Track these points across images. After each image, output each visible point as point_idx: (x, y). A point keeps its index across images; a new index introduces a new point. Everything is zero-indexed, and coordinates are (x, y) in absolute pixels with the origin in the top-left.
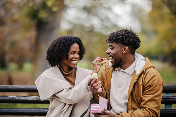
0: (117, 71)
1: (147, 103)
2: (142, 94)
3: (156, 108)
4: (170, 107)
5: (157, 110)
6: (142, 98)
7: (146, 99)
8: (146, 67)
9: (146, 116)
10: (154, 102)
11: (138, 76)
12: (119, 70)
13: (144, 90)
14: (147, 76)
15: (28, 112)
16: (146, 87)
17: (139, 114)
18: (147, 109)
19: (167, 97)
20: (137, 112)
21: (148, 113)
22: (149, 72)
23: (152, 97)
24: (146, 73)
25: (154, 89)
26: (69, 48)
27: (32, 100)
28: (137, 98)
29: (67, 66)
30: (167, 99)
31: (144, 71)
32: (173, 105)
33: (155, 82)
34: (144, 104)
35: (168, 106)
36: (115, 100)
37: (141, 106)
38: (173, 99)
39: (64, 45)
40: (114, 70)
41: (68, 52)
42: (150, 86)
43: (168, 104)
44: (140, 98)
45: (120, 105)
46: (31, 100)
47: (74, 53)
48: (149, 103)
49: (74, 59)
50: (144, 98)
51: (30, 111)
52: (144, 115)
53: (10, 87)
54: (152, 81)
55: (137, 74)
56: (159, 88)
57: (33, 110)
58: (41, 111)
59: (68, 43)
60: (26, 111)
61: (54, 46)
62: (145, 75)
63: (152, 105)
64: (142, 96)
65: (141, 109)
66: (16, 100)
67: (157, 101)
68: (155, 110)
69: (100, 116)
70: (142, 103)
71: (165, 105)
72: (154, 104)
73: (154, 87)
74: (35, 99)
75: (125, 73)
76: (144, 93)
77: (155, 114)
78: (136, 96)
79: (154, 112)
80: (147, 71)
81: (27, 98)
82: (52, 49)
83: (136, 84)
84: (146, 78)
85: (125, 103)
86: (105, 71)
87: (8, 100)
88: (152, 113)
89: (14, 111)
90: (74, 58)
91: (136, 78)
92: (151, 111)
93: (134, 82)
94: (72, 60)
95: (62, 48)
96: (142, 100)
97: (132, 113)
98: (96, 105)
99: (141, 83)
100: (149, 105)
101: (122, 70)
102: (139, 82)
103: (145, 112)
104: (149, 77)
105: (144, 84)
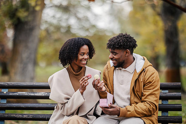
0: (119, 70)
1: (147, 97)
2: (143, 89)
3: (156, 101)
4: (167, 102)
5: (157, 103)
6: (143, 93)
7: (147, 93)
8: (146, 66)
9: (147, 108)
10: (154, 96)
11: (139, 73)
12: (120, 69)
13: (144, 86)
14: (147, 74)
15: (37, 107)
16: (146, 83)
17: (141, 106)
18: (148, 102)
19: (164, 93)
20: (139, 105)
21: (149, 105)
22: (149, 70)
23: (152, 91)
24: (146, 72)
25: (153, 84)
26: (78, 50)
27: (41, 96)
28: (138, 93)
29: (78, 66)
30: (164, 95)
31: (144, 70)
32: (169, 100)
33: (154, 78)
34: (145, 98)
35: (164, 101)
36: (118, 96)
37: (142, 100)
38: (169, 95)
39: (74, 47)
40: (115, 69)
41: (77, 54)
42: (150, 82)
43: (165, 100)
44: (141, 93)
45: (123, 99)
46: (39, 96)
47: (84, 54)
48: (149, 97)
49: (83, 60)
50: (144, 93)
51: (39, 106)
52: (146, 107)
53: (19, 84)
54: (151, 78)
55: (138, 72)
56: (157, 84)
57: (41, 105)
58: (49, 106)
59: (78, 45)
60: (35, 106)
61: (65, 47)
62: (145, 73)
63: (152, 99)
64: (142, 92)
65: (142, 102)
66: (25, 96)
67: (156, 95)
68: (155, 102)
69: (107, 109)
70: (143, 98)
71: (162, 101)
72: (154, 98)
73: (153, 83)
74: (43, 95)
75: (126, 72)
76: (145, 88)
77: (154, 106)
78: (137, 91)
79: (154, 105)
80: (147, 69)
81: (35, 94)
82: (63, 50)
83: (137, 81)
84: (146, 75)
85: (128, 98)
86: (107, 71)
87: (18, 95)
88: (152, 105)
89: (24, 106)
90: (83, 58)
91: (137, 76)
92: (152, 104)
93: (135, 79)
94: (81, 60)
95: (72, 50)
96: (143, 95)
97: (135, 106)
98: (105, 100)
99: (142, 80)
100: (149, 99)
101: (124, 69)
102: (139, 79)
103: (147, 104)
104: (148, 74)
105: (144, 81)
